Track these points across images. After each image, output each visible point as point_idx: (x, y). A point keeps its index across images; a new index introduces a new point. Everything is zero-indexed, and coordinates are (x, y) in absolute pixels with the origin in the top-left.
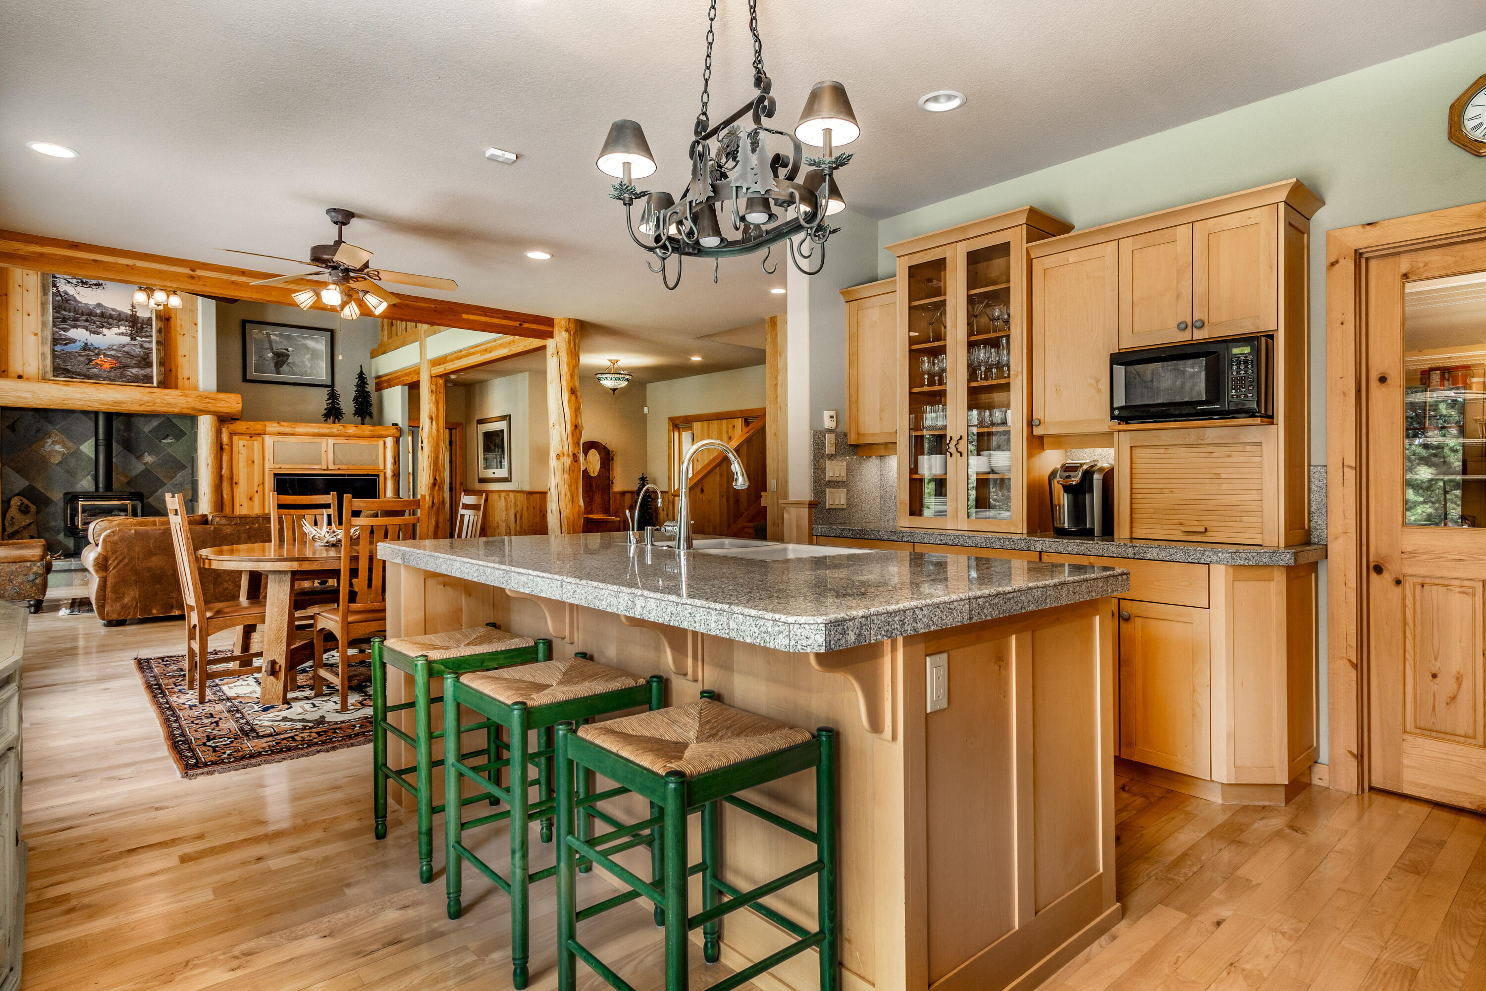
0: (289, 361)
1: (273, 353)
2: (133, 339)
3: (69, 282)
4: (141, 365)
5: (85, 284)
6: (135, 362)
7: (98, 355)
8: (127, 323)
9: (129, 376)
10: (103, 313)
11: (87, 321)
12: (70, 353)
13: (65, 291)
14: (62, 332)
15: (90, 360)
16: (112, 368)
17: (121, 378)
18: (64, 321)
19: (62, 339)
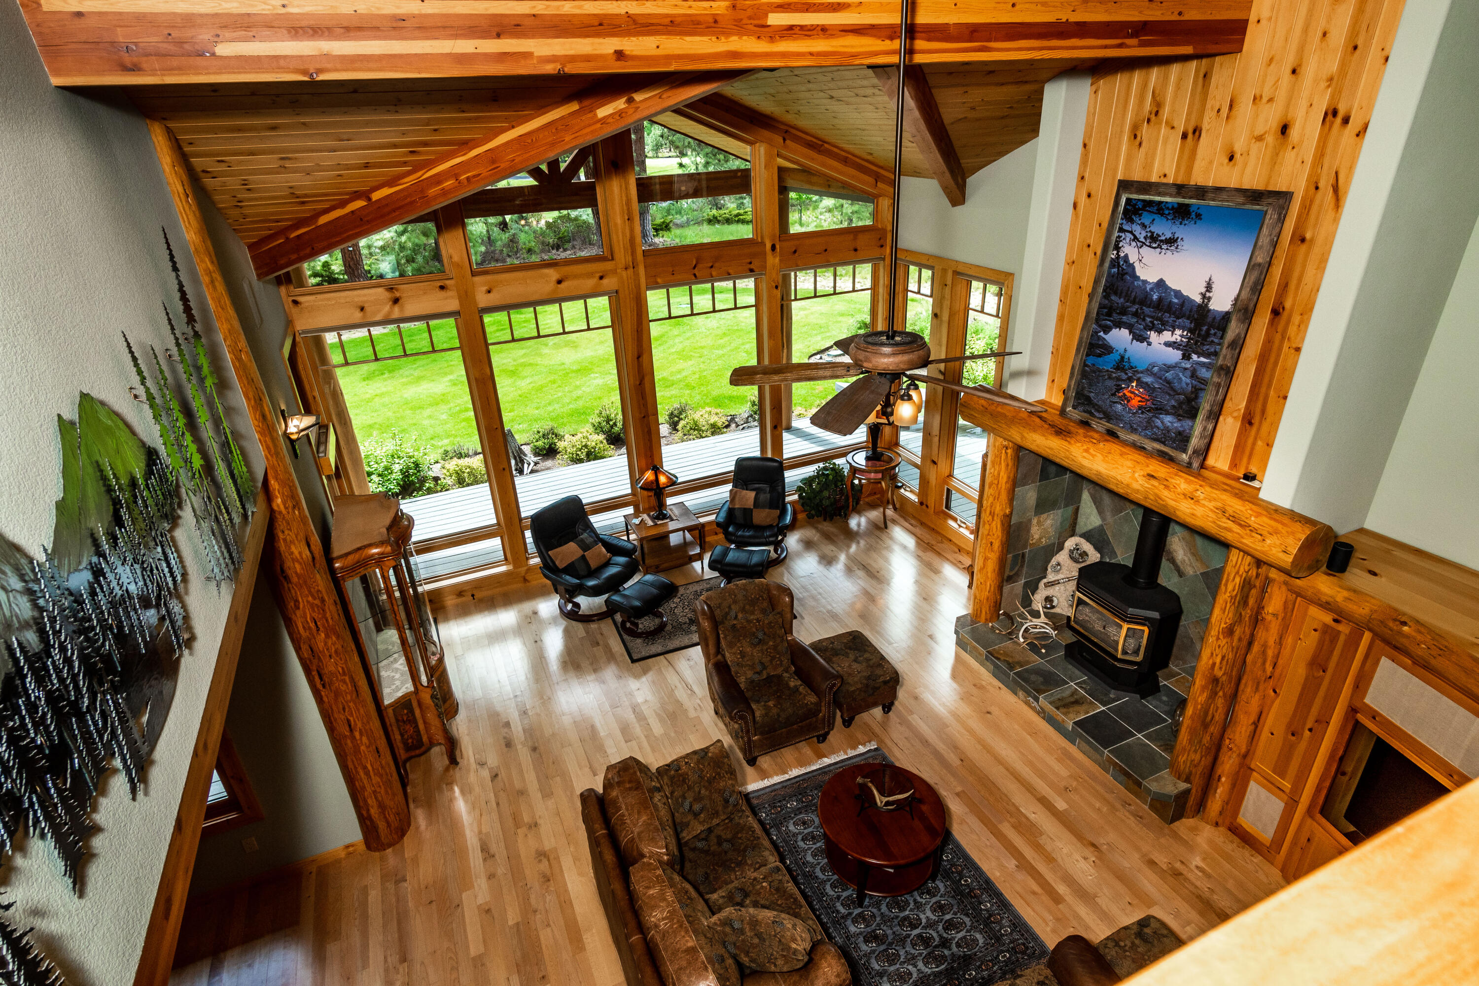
2: (1186, 357)
3: (1135, 238)
4: (1181, 412)
5: (1154, 240)
6: (1173, 403)
7: (1130, 380)
8: (1187, 323)
9: (1158, 428)
10: (1160, 299)
11: (1136, 314)
12: (1100, 371)
13: (1126, 256)
14: (1101, 334)
15: (1119, 389)
16: (1140, 408)
17: (1146, 429)
18: (1109, 314)
19: (1099, 346)
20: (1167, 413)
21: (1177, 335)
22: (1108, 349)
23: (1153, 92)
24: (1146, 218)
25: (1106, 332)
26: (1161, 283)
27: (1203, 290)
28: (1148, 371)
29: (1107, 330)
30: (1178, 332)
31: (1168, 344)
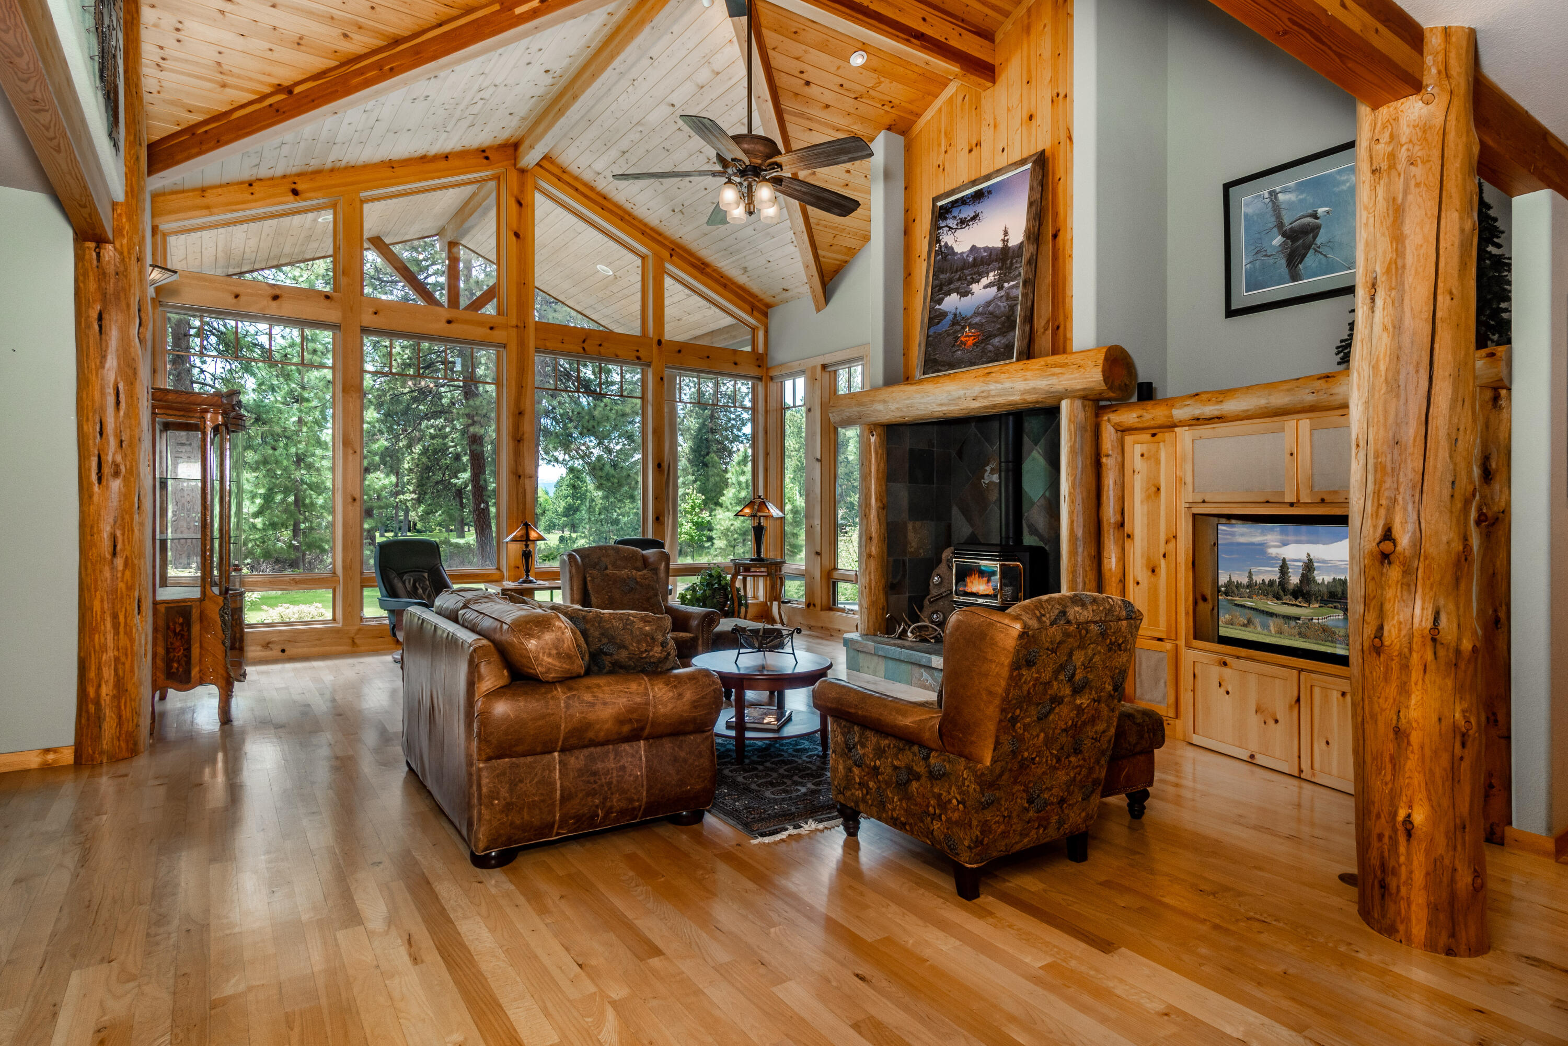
0: (1319, 241)
1: (1284, 235)
2: (1000, 288)
3: (950, 228)
4: (1004, 329)
5: (963, 223)
6: (998, 326)
7: (964, 328)
8: (996, 265)
9: (990, 351)
10: (975, 259)
11: (960, 279)
12: (940, 334)
13: (946, 243)
14: (937, 307)
15: (956, 339)
16: (974, 345)
17: (982, 357)
18: (940, 290)
19: (936, 317)
20: (995, 336)
21: (992, 277)
22: (944, 314)
23: (945, 133)
24: (955, 212)
25: (940, 304)
26: (974, 248)
27: (1002, 237)
28: (976, 314)
29: (940, 302)
30: (991, 274)
31: (986, 287)
